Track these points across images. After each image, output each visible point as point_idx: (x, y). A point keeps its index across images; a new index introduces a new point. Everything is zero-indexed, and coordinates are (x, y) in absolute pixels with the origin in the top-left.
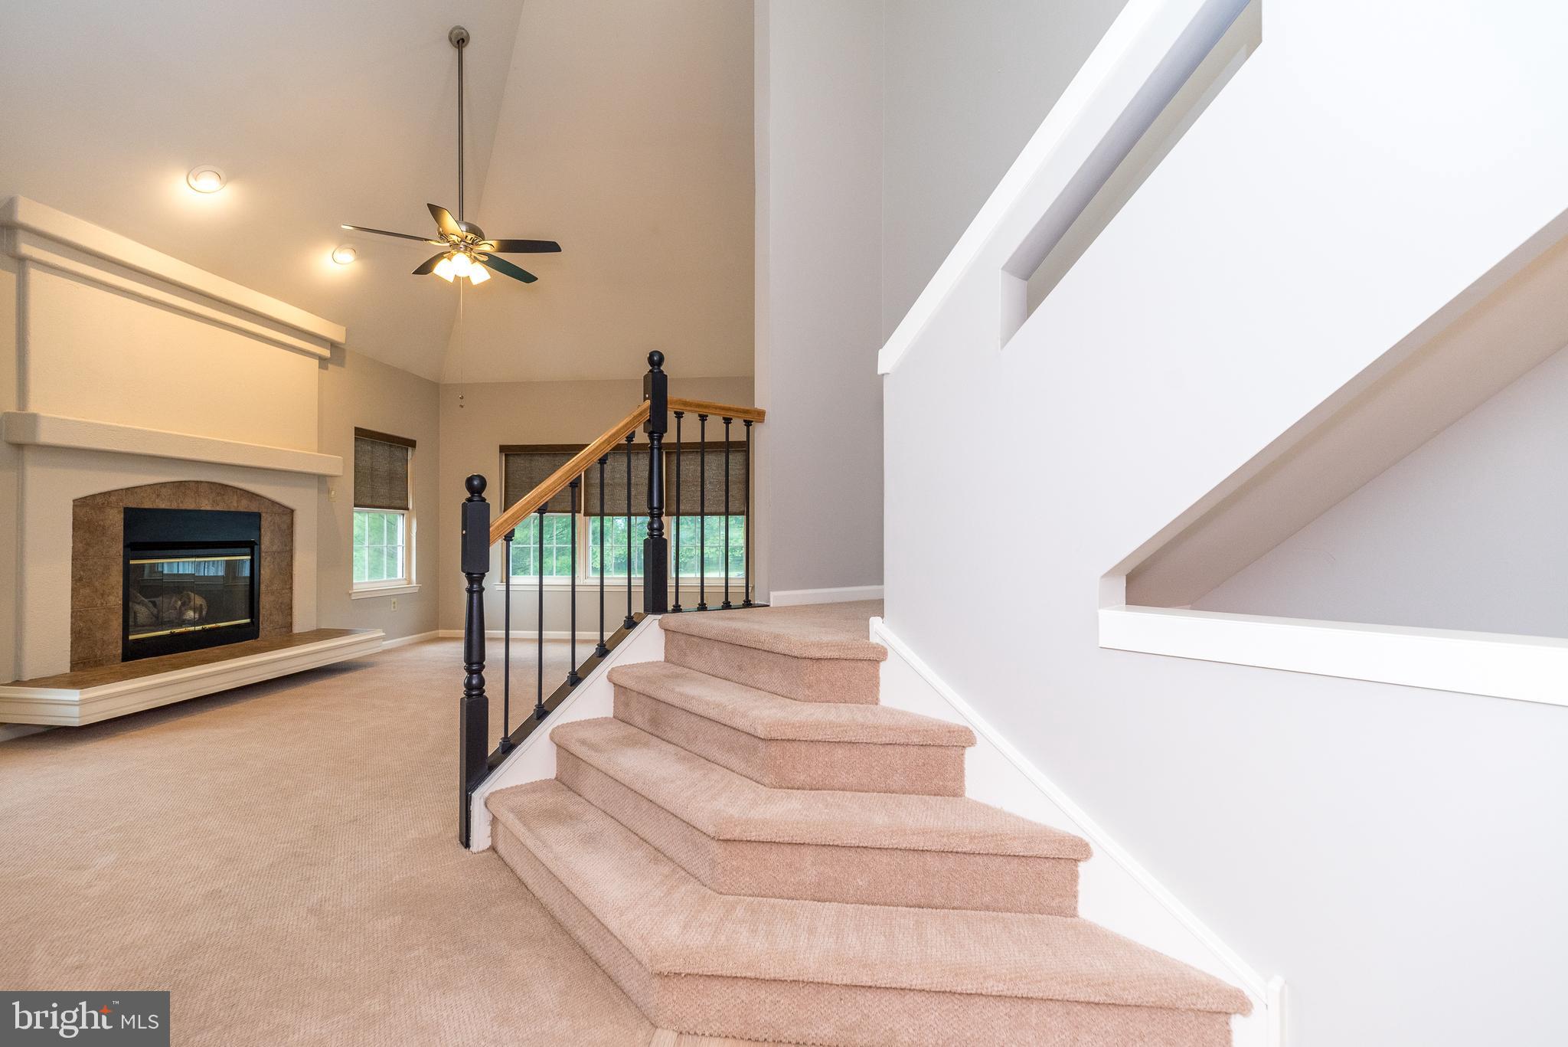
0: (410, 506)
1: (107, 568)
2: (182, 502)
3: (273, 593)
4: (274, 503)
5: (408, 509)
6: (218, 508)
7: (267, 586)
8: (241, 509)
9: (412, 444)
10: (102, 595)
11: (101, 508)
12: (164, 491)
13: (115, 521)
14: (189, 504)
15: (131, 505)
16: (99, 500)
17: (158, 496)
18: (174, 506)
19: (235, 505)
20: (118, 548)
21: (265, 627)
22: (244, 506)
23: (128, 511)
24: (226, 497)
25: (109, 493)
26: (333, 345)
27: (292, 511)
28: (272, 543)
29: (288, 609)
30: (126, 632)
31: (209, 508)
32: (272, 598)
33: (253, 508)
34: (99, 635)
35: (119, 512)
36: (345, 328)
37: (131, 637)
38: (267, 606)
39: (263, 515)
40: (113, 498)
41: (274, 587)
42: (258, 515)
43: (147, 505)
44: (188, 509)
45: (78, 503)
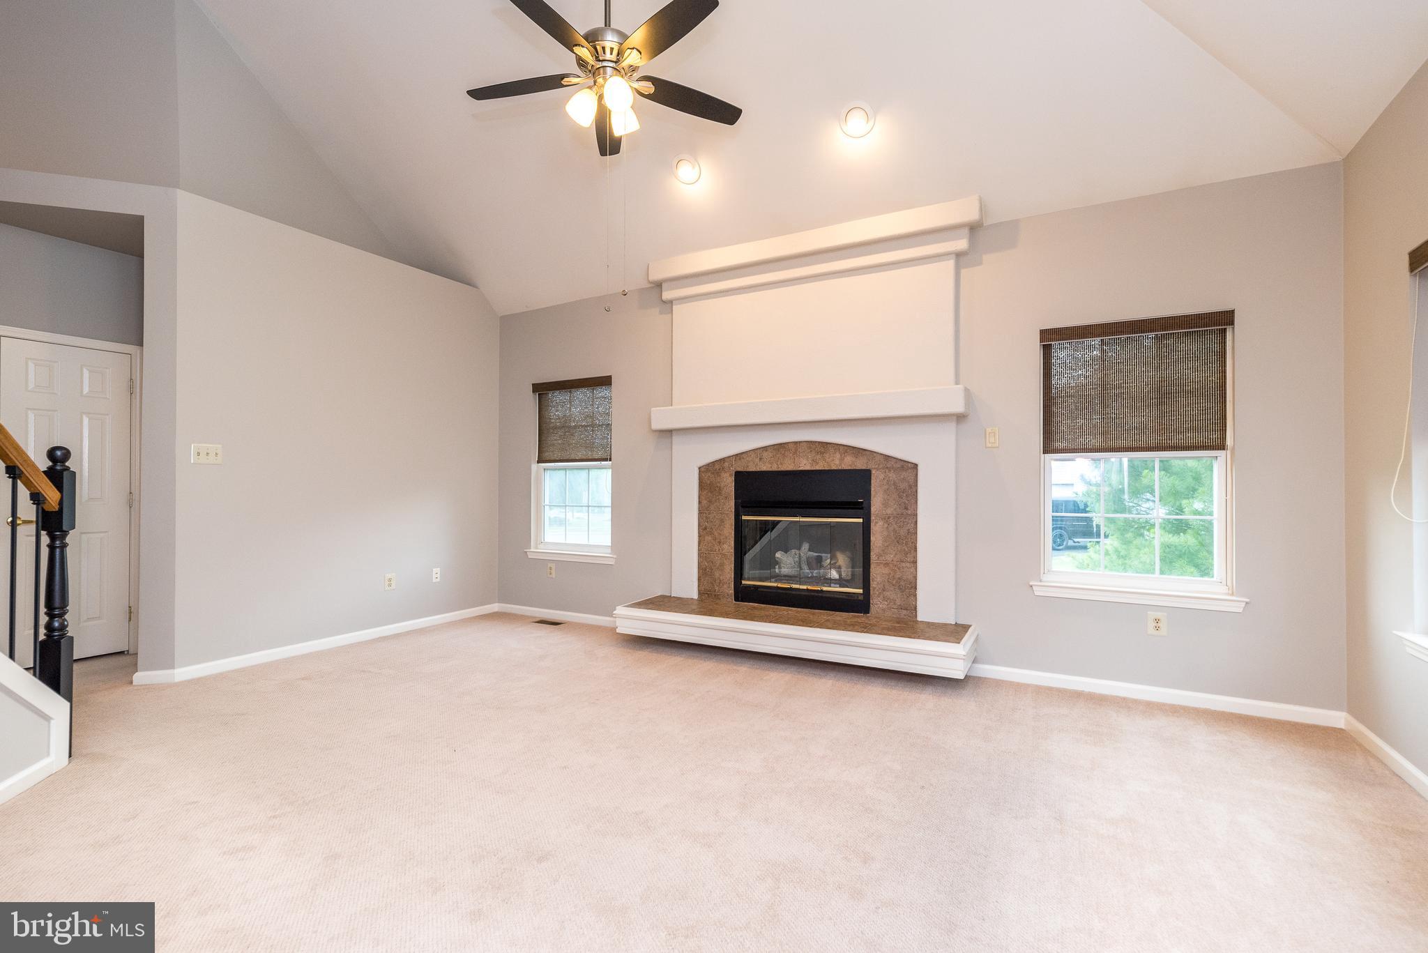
1: (722, 521)
2: (781, 464)
3: (887, 564)
4: (888, 457)
5: (1225, 446)
6: (817, 468)
7: (879, 556)
8: (845, 467)
9: (1225, 319)
10: (720, 542)
11: (717, 473)
12: (765, 454)
13: (728, 483)
14: (788, 466)
15: (739, 469)
16: (717, 467)
17: (760, 459)
18: (775, 468)
19: (837, 462)
20: (731, 504)
21: (879, 600)
22: (848, 463)
23: (738, 475)
24: (827, 455)
25: (723, 460)
27: (916, 466)
28: (886, 505)
29: (909, 587)
30: (737, 578)
31: (808, 468)
32: (886, 571)
33: (860, 464)
34: (717, 574)
35: (731, 475)
36: (971, 202)
37: (741, 583)
38: (879, 579)
39: (873, 472)
40: (726, 464)
41: (889, 558)
42: (866, 475)
43: (752, 468)
44: (788, 469)
45: (703, 469)
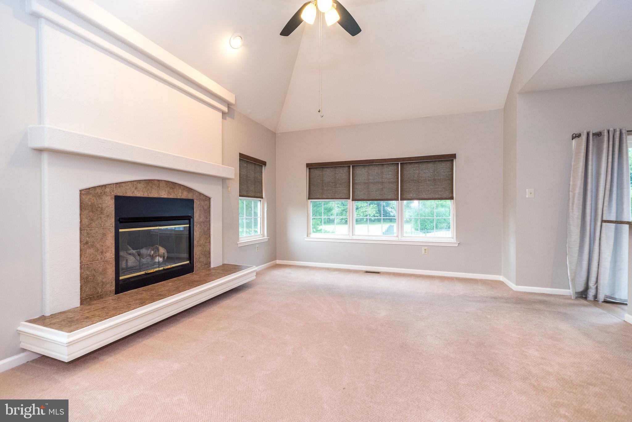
0: (264, 196)
1: (104, 235)
2: (150, 193)
3: (200, 246)
4: (200, 194)
5: (262, 198)
6: (171, 197)
7: (198, 242)
8: (183, 197)
9: (264, 163)
10: (102, 252)
11: (99, 196)
12: (139, 185)
13: (109, 205)
14: (154, 194)
15: (119, 194)
16: (99, 191)
17: (136, 188)
18: (146, 195)
19: (180, 195)
20: (111, 222)
21: (197, 265)
22: (185, 195)
23: (118, 199)
24: (175, 190)
25: (105, 186)
26: (229, 105)
27: (210, 199)
28: (200, 217)
29: (208, 254)
30: (117, 274)
31: (166, 196)
32: (200, 248)
33: (190, 197)
34: (100, 279)
35: (111, 199)
36: (235, 95)
37: (121, 278)
38: (198, 254)
39: (195, 201)
40: (107, 190)
41: (202, 242)
42: (192, 201)
43: (129, 194)
44: (154, 197)
45: (83, 192)
